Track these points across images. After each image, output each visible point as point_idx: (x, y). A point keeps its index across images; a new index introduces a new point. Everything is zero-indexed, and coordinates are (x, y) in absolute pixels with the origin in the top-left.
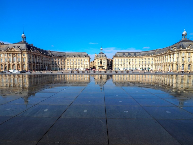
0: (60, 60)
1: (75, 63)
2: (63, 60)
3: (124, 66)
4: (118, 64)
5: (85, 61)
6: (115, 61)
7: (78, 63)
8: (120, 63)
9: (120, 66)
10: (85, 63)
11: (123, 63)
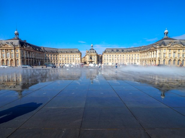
0: (52, 55)
1: (67, 59)
2: (55, 56)
3: (113, 61)
4: (107, 59)
5: (76, 57)
6: (105, 57)
7: (70, 59)
8: (109, 59)
9: (109, 61)
10: (76, 59)
11: (111, 59)
